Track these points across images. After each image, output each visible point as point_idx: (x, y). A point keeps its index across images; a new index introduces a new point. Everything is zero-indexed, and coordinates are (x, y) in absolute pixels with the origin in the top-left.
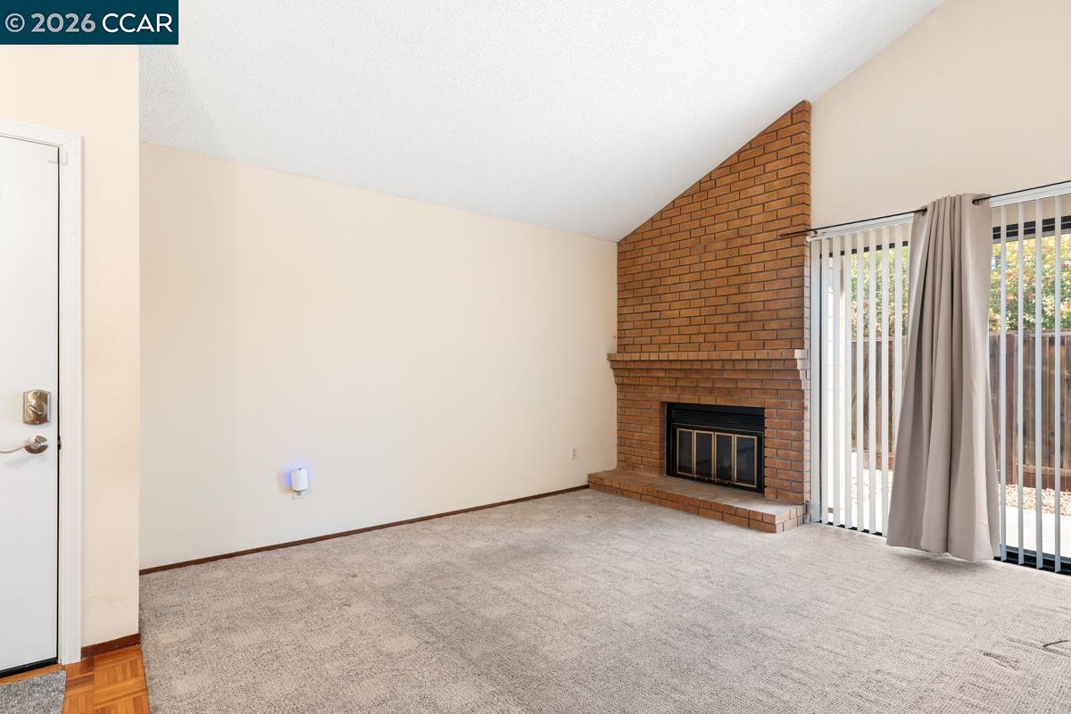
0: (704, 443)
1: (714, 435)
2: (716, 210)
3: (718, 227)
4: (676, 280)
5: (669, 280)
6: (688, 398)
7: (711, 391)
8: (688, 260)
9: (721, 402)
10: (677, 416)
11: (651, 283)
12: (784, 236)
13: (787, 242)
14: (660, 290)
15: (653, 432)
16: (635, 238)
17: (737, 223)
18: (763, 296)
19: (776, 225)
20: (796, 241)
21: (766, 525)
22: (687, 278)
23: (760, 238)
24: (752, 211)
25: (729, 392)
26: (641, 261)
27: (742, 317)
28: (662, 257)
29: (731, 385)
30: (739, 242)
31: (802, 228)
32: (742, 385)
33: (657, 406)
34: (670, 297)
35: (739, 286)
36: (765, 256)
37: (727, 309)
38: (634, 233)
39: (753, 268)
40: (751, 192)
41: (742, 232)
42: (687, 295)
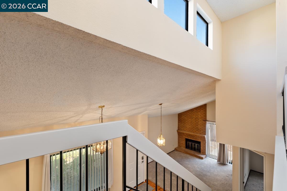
0: (192, 144)
2: (194, 114)
3: (194, 116)
4: (187, 122)
5: (186, 121)
6: (189, 138)
7: (193, 138)
8: (190, 119)
9: (194, 140)
10: (187, 140)
11: (184, 121)
12: (203, 120)
13: (204, 121)
14: (185, 122)
15: (184, 142)
16: (181, 114)
17: (197, 117)
18: (200, 127)
19: (202, 118)
20: (205, 121)
21: (202, 158)
22: (189, 122)
23: (200, 119)
24: (199, 116)
25: (196, 139)
26: (182, 117)
27: (197, 129)
28: (185, 118)
29: (196, 138)
30: (197, 119)
31: (205, 120)
32: (198, 138)
33: (185, 139)
34: (187, 124)
35: (197, 125)
36: (201, 122)
37: (195, 128)
38: (181, 113)
39: (199, 123)
40: (199, 113)
41: (198, 118)
42: (189, 124)
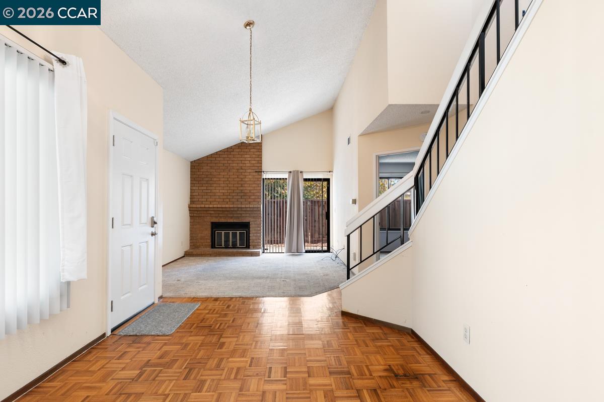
0: (227, 235)
1: (231, 232)
2: (233, 159)
3: (234, 165)
4: (218, 179)
5: (215, 179)
6: (222, 220)
7: (231, 217)
8: (223, 174)
9: (235, 221)
10: (216, 226)
11: (207, 179)
12: (256, 172)
13: (257, 174)
14: (211, 182)
15: (208, 233)
16: (199, 162)
17: (241, 165)
18: (249, 188)
19: (253, 168)
20: (259, 173)
21: (257, 254)
22: (222, 179)
23: (249, 171)
24: (246, 162)
25: (238, 217)
26: (202, 170)
27: (243, 194)
28: (212, 170)
29: (240, 215)
30: (241, 171)
31: (260, 170)
32: (243, 215)
33: (210, 224)
34: (215, 185)
35: (242, 184)
36: (250, 177)
37: (237, 191)
38: (199, 160)
39: (246, 180)
40: (246, 156)
41: (243, 168)
42: (222, 185)
